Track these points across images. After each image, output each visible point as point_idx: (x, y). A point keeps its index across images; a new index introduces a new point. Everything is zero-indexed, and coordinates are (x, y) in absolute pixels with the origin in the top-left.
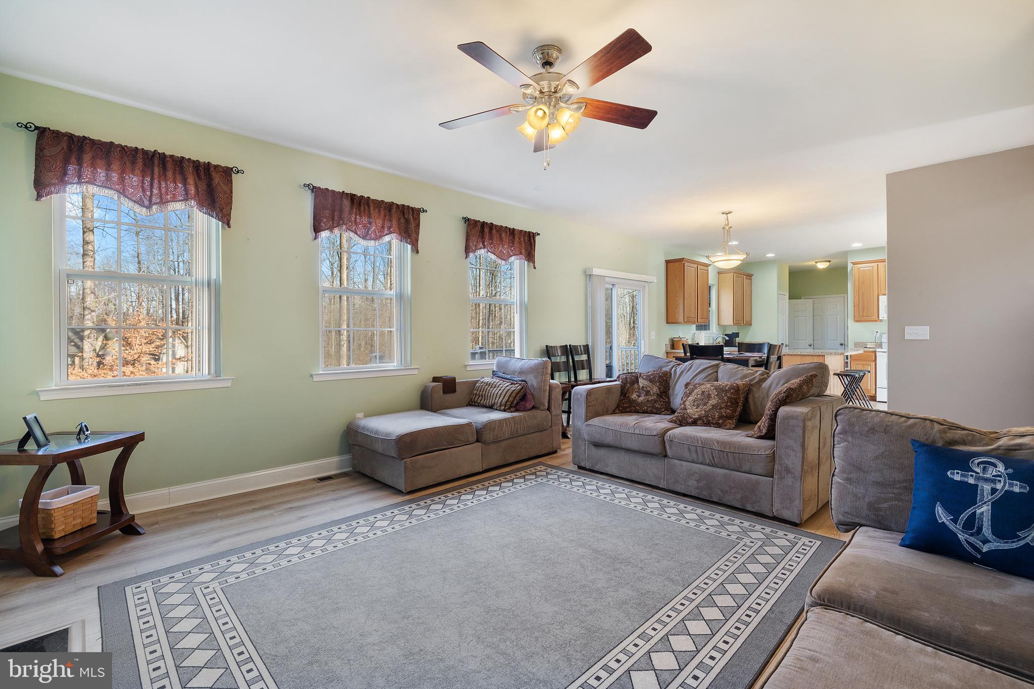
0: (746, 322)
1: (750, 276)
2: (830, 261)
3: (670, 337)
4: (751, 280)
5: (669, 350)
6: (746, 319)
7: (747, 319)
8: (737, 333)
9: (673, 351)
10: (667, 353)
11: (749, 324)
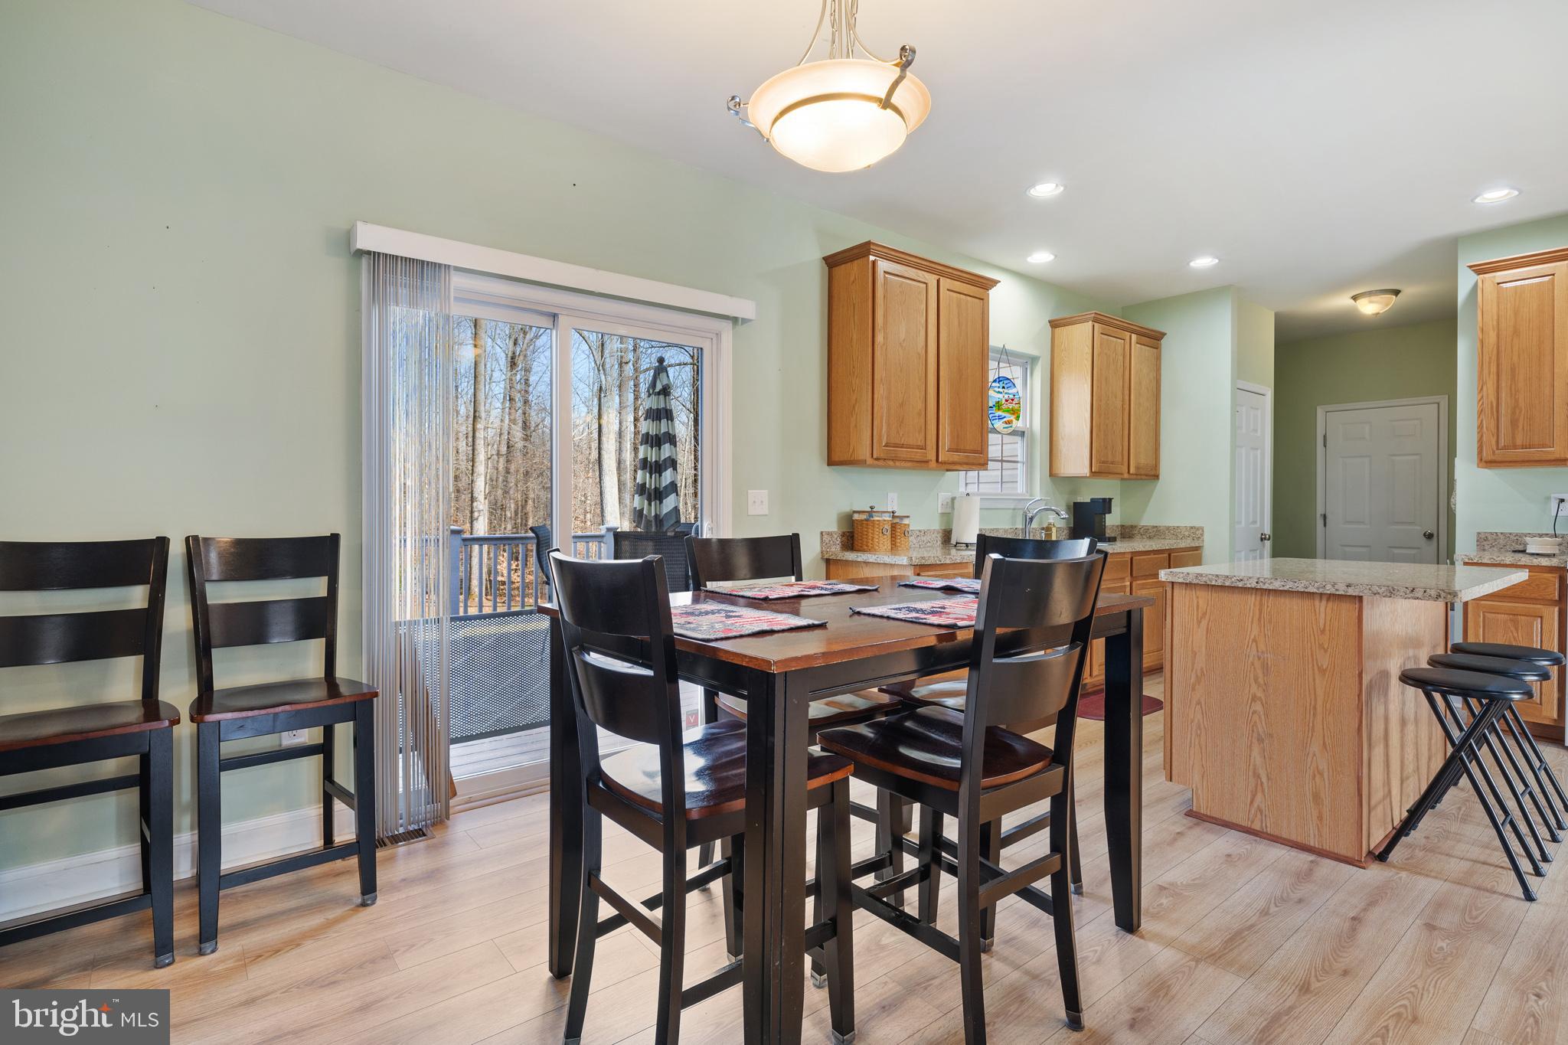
0: (1137, 468)
1: (1153, 338)
2: (1397, 292)
3: (847, 509)
4: (1157, 347)
5: (836, 550)
6: (1140, 457)
7: (1143, 460)
8: (1104, 500)
9: (851, 556)
10: (828, 561)
11: (1151, 474)
